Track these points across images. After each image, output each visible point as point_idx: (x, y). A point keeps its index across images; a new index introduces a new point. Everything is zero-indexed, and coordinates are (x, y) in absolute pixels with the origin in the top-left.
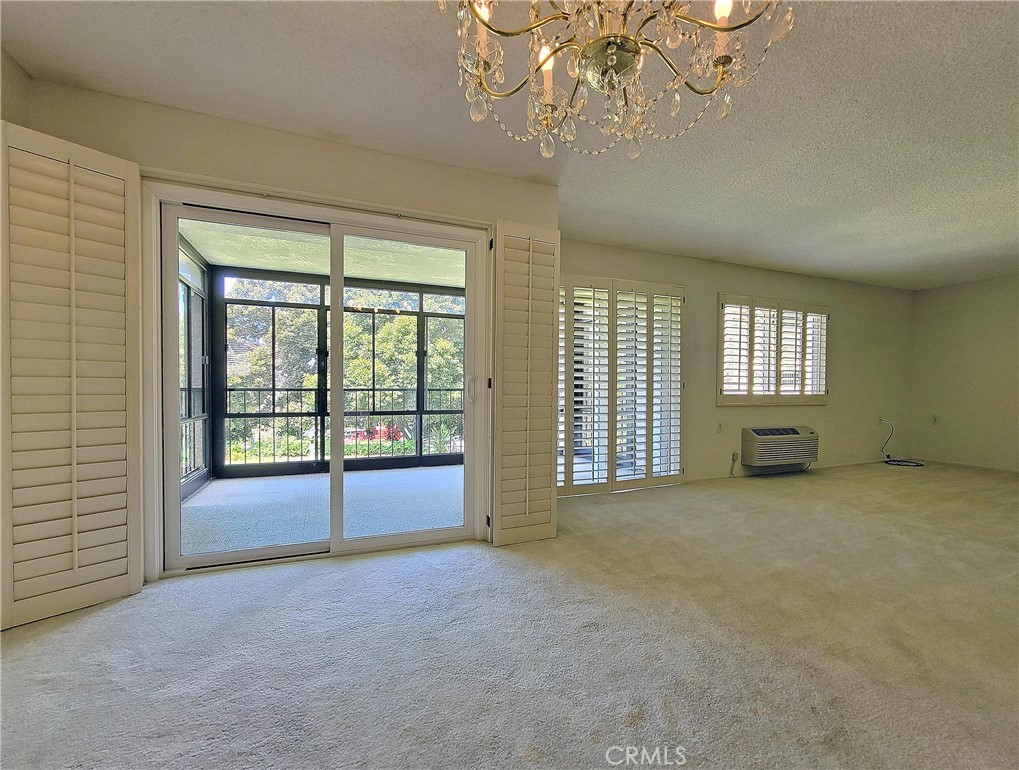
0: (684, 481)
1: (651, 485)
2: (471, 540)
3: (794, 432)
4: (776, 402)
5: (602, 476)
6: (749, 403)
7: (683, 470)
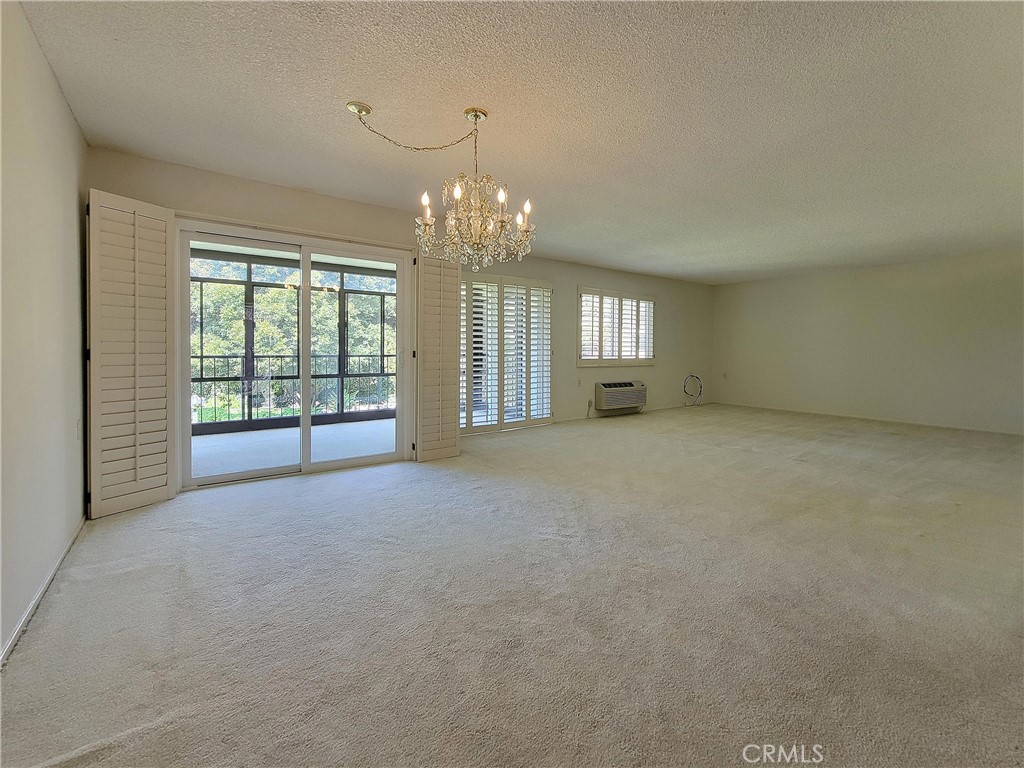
0: (554, 421)
1: (531, 424)
2: (402, 460)
3: (631, 385)
4: (619, 364)
5: (493, 419)
6: (601, 364)
7: (552, 414)
